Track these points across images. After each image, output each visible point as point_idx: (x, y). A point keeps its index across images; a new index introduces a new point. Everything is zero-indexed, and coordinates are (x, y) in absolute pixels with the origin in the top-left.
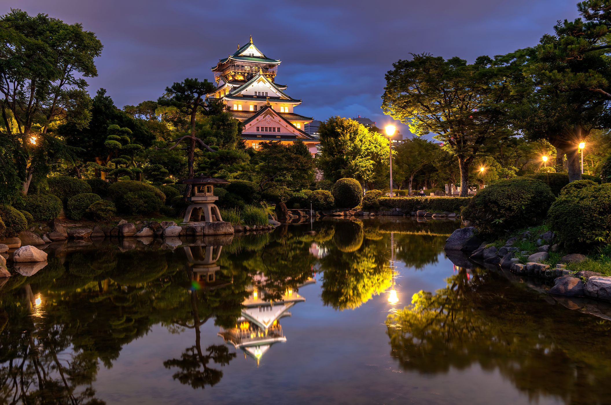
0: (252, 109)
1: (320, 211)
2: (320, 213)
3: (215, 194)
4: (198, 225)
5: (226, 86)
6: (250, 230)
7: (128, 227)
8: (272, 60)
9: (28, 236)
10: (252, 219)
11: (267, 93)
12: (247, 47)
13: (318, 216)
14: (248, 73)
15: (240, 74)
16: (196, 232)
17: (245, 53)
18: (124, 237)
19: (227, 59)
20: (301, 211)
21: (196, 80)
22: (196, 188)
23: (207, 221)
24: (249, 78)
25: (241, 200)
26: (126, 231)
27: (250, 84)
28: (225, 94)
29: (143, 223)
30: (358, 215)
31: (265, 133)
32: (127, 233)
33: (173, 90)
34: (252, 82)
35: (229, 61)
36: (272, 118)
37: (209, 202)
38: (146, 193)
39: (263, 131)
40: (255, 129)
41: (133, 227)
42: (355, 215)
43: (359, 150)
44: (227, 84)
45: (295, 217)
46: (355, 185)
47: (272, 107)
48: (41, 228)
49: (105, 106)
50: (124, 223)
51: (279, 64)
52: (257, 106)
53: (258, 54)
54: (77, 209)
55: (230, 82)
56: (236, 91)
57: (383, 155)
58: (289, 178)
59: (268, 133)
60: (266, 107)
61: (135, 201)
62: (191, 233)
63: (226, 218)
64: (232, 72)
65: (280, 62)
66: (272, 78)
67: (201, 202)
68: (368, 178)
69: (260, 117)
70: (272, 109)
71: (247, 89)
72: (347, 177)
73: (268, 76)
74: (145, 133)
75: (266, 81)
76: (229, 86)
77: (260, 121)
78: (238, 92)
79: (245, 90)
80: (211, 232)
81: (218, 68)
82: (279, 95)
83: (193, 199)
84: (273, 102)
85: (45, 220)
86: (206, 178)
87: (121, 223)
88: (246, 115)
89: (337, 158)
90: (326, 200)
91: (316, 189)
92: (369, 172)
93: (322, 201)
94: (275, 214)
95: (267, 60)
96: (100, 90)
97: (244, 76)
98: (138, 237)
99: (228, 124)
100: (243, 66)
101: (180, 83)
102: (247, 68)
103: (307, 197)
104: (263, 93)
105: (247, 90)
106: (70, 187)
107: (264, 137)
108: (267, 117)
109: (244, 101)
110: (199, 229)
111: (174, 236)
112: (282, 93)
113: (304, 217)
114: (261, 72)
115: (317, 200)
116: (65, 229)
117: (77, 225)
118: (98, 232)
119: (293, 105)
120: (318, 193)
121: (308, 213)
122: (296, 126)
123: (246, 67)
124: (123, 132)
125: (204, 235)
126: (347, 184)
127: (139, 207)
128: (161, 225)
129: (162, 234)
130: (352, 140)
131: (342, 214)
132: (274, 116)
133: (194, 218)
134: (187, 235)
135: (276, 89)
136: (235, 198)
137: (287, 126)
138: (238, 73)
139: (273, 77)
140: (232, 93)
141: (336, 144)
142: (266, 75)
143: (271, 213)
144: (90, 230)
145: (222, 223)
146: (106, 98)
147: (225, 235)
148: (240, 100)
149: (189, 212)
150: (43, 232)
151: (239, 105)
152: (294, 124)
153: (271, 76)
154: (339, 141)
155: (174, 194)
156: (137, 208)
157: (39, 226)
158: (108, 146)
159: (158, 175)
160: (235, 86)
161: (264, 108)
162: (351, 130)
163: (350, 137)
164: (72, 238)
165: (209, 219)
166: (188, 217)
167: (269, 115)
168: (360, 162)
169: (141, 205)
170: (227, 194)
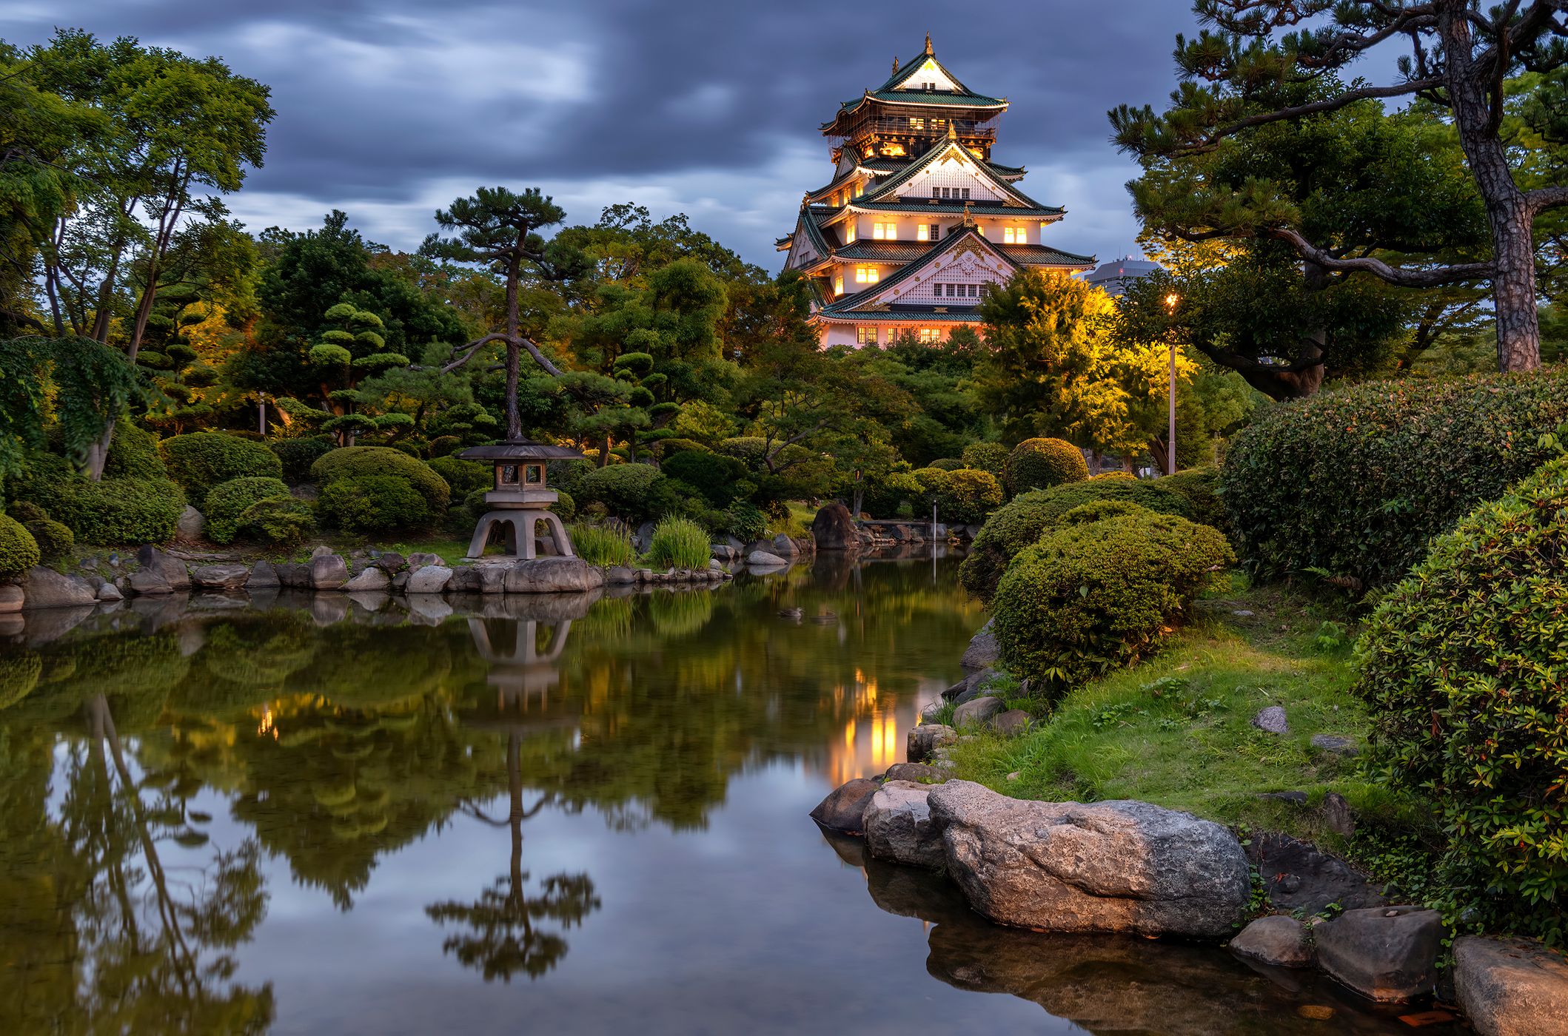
0: (923, 235)
1: (960, 528)
2: (956, 533)
3: (552, 487)
4: (494, 566)
5: (856, 173)
6: (653, 582)
7: (328, 566)
8: (985, 98)
9: (51, 583)
11: (968, 190)
12: (918, 67)
13: (953, 541)
14: (918, 138)
15: (894, 139)
16: (486, 583)
17: (913, 82)
18: (316, 590)
19: (860, 101)
20: (906, 525)
21: (502, 191)
22: (500, 470)
23: (517, 556)
24: (921, 149)
26: (321, 574)
27: (922, 166)
28: (853, 194)
29: (367, 555)
31: (956, 301)
32: (323, 580)
33: (455, 219)
34: (928, 162)
35: (865, 106)
36: (979, 261)
37: (529, 506)
39: (953, 295)
40: (930, 288)
41: (342, 565)
43: (1085, 360)
44: (859, 168)
45: (886, 542)
46: (1062, 456)
47: (980, 230)
48: (115, 562)
49: (340, 255)
50: (322, 554)
51: (1005, 111)
52: (937, 226)
53: (946, 83)
54: (221, 515)
55: (868, 163)
56: (881, 187)
57: (1157, 372)
59: (967, 300)
60: (963, 229)
61: (348, 502)
62: (476, 585)
63: (589, 550)
64: (873, 135)
65: (1007, 105)
66: (984, 148)
67: (509, 506)
68: (1110, 437)
69: (945, 259)
70: (977, 234)
71: (912, 180)
72: (1046, 435)
73: (972, 143)
74: (438, 323)
75: (965, 157)
76: (863, 175)
77: (944, 269)
78: (886, 190)
79: (907, 184)
80: (523, 584)
81: (836, 126)
82: (1002, 194)
83: (492, 498)
84: (984, 216)
85: (131, 543)
87: (316, 554)
88: (906, 252)
90: (979, 497)
91: (959, 468)
92: (1116, 421)
93: (966, 501)
94: (809, 533)
95: (971, 100)
96: (332, 216)
97: (905, 144)
98: (346, 591)
100: (904, 119)
101: (468, 198)
102: (917, 124)
103: (922, 489)
104: (956, 190)
105: (910, 185)
106: (223, 462)
107: (954, 311)
108: (964, 256)
109: (904, 213)
110: (490, 577)
111: (430, 593)
112: (1008, 189)
113: (912, 542)
114: (953, 135)
115: (953, 498)
116: (182, 565)
117: (218, 556)
118: (261, 574)
119: (1040, 221)
120: (958, 479)
123: (913, 120)
124: (366, 325)
125: (507, 593)
126: (1044, 453)
127: (359, 515)
128: (408, 561)
129: (404, 586)
130: (1065, 331)
133: (495, 547)
134: (468, 591)
135: (994, 179)
136: (679, 492)
139: (988, 145)
140: (869, 193)
141: (1021, 341)
144: (242, 570)
145: (567, 562)
146: (348, 235)
147: (561, 592)
148: (892, 213)
149: (481, 532)
150: (120, 571)
151: (888, 226)
153: (983, 143)
154: (1029, 334)
156: (352, 518)
157: (111, 558)
158: (314, 359)
160: (879, 173)
161: (957, 232)
162: (1062, 304)
163: (1060, 323)
164: (197, 588)
165: (525, 552)
166: (481, 541)
167: (969, 252)
168: (1085, 394)
169: (362, 512)
170: (661, 479)
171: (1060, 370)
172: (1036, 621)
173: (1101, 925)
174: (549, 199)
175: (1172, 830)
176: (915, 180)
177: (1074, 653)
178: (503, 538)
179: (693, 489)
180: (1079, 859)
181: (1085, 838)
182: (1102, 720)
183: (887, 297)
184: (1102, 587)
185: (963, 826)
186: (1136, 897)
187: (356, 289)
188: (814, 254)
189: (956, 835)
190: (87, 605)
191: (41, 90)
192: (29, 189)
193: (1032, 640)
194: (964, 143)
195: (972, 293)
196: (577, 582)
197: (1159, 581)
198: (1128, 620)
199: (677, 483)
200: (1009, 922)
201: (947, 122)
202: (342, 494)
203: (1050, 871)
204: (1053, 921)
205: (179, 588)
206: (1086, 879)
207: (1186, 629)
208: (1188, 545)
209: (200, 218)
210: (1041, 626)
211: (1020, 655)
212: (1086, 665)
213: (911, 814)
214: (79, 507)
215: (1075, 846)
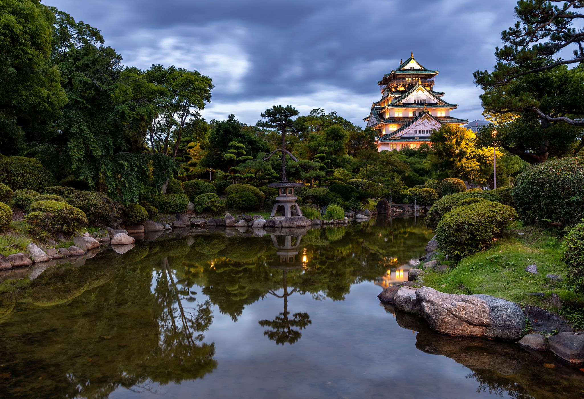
0: (411, 115)
1: (424, 207)
2: (423, 209)
3: (296, 195)
4: (278, 219)
5: (389, 96)
6: (326, 224)
7: (230, 219)
8: (431, 71)
9: (152, 224)
11: (425, 100)
12: (409, 62)
13: (422, 211)
14: (409, 84)
15: (401, 85)
16: (276, 224)
17: (407, 67)
18: (226, 226)
20: (407, 206)
21: (281, 106)
22: (280, 190)
23: (286, 216)
24: (410, 88)
26: (228, 221)
27: (410, 93)
28: (388, 103)
29: (240, 216)
31: (422, 135)
32: (228, 223)
33: (266, 115)
34: (412, 92)
35: (392, 75)
36: (429, 122)
37: (290, 201)
38: (247, 193)
39: (421, 133)
40: (413, 131)
41: (234, 219)
43: (465, 153)
44: (390, 95)
45: (400, 211)
46: (457, 183)
48: (169, 218)
49: (233, 127)
50: (228, 216)
51: (437, 74)
52: (415, 112)
53: (418, 67)
54: (199, 204)
55: (393, 93)
56: (397, 100)
57: (489, 156)
59: (425, 135)
60: (424, 113)
61: (236, 200)
62: (273, 225)
63: (307, 214)
64: (394, 84)
66: (431, 87)
67: (283, 201)
68: (474, 177)
69: (418, 122)
70: (429, 114)
72: (453, 177)
73: (426, 85)
74: (261, 146)
75: (424, 89)
76: (391, 97)
77: (418, 125)
78: (399, 101)
79: (405, 99)
80: (287, 225)
81: (382, 82)
82: (437, 101)
83: (278, 199)
84: (431, 108)
86: (287, 182)
87: (226, 216)
88: (405, 120)
92: (475, 172)
93: (426, 198)
94: (375, 208)
95: (426, 72)
96: (230, 116)
97: (405, 87)
98: (235, 227)
100: (404, 79)
102: (409, 80)
103: (412, 194)
104: (421, 100)
106: (199, 189)
107: (421, 138)
108: (424, 121)
109: (405, 108)
110: (278, 222)
111: (260, 227)
112: (439, 99)
113: (408, 211)
114: (420, 83)
116: (188, 219)
117: (198, 216)
118: (210, 222)
119: (449, 109)
120: (423, 191)
123: (407, 79)
124: (241, 148)
125: (282, 227)
126: (451, 183)
128: (253, 217)
129: (252, 225)
130: (458, 143)
133: (278, 213)
134: (270, 227)
135: (434, 96)
136: (334, 196)
140: (393, 102)
141: (444, 148)
144: (205, 220)
145: (301, 218)
146: (235, 121)
148: (401, 108)
149: (274, 209)
150: (171, 221)
151: (400, 112)
153: (430, 85)
154: (446, 145)
156: (237, 205)
157: (168, 217)
158: (225, 158)
160: (396, 96)
161: (422, 113)
162: (457, 135)
163: (457, 141)
164: (192, 226)
165: (288, 215)
166: (274, 212)
167: (426, 120)
168: (465, 164)
169: (239, 203)
170: (329, 192)
171: (457, 156)
172: (450, 236)
173: (474, 334)
174: (294, 108)
175: (498, 304)
176: (408, 98)
177: (463, 246)
178: (281, 211)
179: (339, 195)
180: (466, 313)
181: (468, 306)
182: (473, 268)
183: (400, 134)
184: (473, 226)
185: (427, 301)
186: (486, 326)
187: (238, 137)
188: (376, 122)
189: (425, 304)
190: (162, 231)
191: (148, 82)
192: (145, 111)
193: (449, 242)
194: (424, 85)
195: (427, 133)
196: (303, 224)
197: (492, 223)
198: (482, 236)
199: (334, 193)
200: (443, 332)
202: (234, 198)
203: (456, 316)
204: (457, 332)
205: (187, 226)
206: (469, 319)
207: (501, 239)
208: (502, 212)
209: (193, 118)
210: (452, 238)
211: (445, 247)
212: (467, 250)
213: (410, 297)
214: (159, 202)
215: (465, 309)
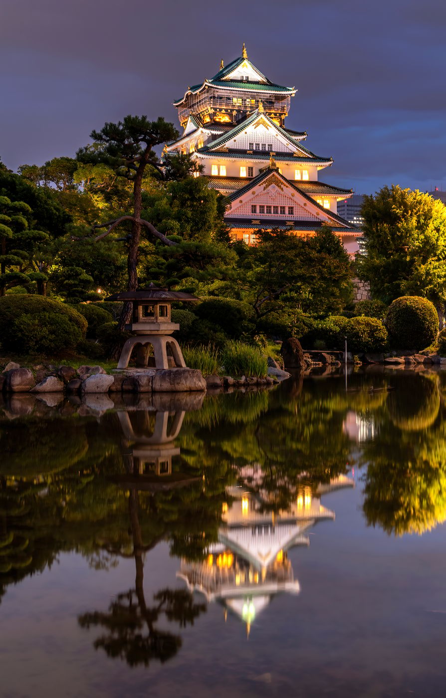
0: (243, 174)
3: (174, 320)
4: (143, 374)
5: (198, 133)
6: (234, 385)
7: (21, 375)
8: (281, 87)
10: (238, 365)
11: (271, 145)
12: (238, 65)
13: (357, 364)
14: (238, 111)
15: (223, 111)
16: (140, 385)
17: (233, 75)
18: (12, 392)
19: (201, 85)
20: (328, 353)
21: (144, 118)
22: (140, 308)
23: (158, 367)
24: (241, 118)
25: (220, 331)
26: (17, 381)
27: (242, 129)
28: (196, 146)
29: (46, 368)
30: (431, 363)
31: (266, 216)
32: (18, 385)
33: (104, 137)
34: (246, 126)
35: (204, 88)
36: (279, 190)
37: (162, 333)
38: (53, 315)
39: (263, 212)
40: (249, 209)
41: (30, 375)
42: (424, 363)
44: (201, 129)
45: (316, 364)
46: (425, 308)
47: (280, 171)
50: (14, 368)
51: (293, 95)
52: (252, 168)
53: (256, 76)
55: (206, 126)
56: (216, 142)
58: (306, 294)
59: (272, 216)
60: (269, 170)
61: (34, 330)
62: (130, 387)
63: (192, 362)
64: (209, 109)
65: (295, 92)
66: (281, 119)
67: (148, 333)
69: (258, 189)
70: (279, 174)
71: (235, 138)
72: (412, 294)
73: (273, 115)
74: (55, 211)
75: (270, 124)
76: (204, 134)
77: (258, 195)
78: (219, 144)
79: (232, 140)
80: (166, 386)
81: (185, 101)
82: (293, 149)
83: (135, 327)
84: (282, 162)
86: (158, 291)
87: (8, 368)
88: (233, 184)
89: (394, 261)
90: (373, 335)
91: (354, 316)
93: (365, 338)
94: (281, 359)
95: (272, 88)
97: (230, 115)
98: (36, 393)
99: (200, 199)
100: (229, 99)
101: (116, 123)
102: (237, 102)
103: (338, 329)
104: (264, 145)
105: (235, 141)
107: (264, 222)
108: (270, 188)
109: (231, 159)
110: (144, 381)
111: (101, 393)
112: (297, 146)
113: (332, 364)
114: (261, 109)
115: (356, 335)
119: (317, 166)
120: (358, 323)
121: (340, 357)
122: (321, 204)
123: (235, 100)
125: (154, 392)
126: (412, 306)
127: (41, 340)
128: (78, 372)
129: (80, 388)
130: (421, 228)
131: (402, 360)
132: (282, 186)
133: (137, 361)
134: (123, 391)
135: (288, 138)
136: (210, 329)
137: (305, 204)
138: (221, 110)
139: (283, 117)
140: (209, 145)
141: (393, 234)
142: (270, 114)
143: (274, 356)
145: (184, 371)
147: (191, 391)
148: (223, 159)
149: (127, 351)
151: (221, 167)
152: (319, 201)
153: (278, 116)
154: (399, 230)
155: (102, 319)
156: (37, 342)
159: (75, 285)
160: (214, 132)
161: (265, 172)
162: (419, 211)
163: (418, 222)
165: (162, 363)
166: (126, 358)
167: (273, 185)
168: (435, 268)
169: (43, 337)
170: (196, 320)
171: (413, 253)
176: (238, 138)
194: (268, 115)
195: (276, 212)
201: (258, 101)
